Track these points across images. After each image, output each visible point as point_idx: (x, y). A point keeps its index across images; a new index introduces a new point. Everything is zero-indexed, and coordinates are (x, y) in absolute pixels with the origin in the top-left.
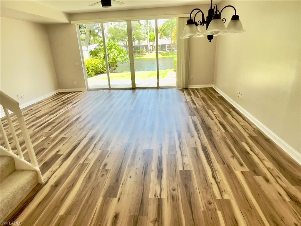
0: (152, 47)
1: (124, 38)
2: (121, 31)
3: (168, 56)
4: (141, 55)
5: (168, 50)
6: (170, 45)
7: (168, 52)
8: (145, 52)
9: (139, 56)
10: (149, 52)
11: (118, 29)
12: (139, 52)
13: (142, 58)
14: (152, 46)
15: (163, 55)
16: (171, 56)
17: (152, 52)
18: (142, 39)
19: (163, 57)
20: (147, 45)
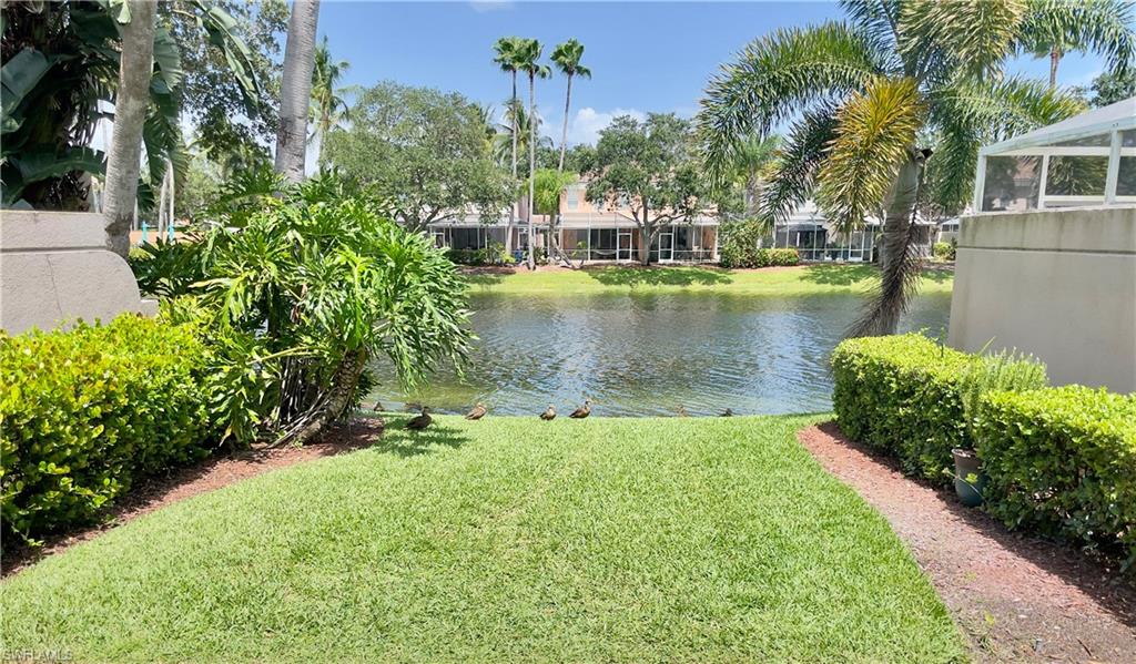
0: (545, 237)
1: (408, 189)
2: (393, 150)
3: (625, 288)
4: (492, 276)
5: (624, 256)
6: (636, 232)
7: (627, 268)
8: (514, 260)
9: (477, 281)
10: (532, 265)
11: (377, 141)
12: (479, 263)
13: (494, 288)
14: (542, 235)
15: (606, 281)
16: (643, 287)
17: (544, 264)
18: (499, 198)
19: (601, 288)
20: (519, 227)
